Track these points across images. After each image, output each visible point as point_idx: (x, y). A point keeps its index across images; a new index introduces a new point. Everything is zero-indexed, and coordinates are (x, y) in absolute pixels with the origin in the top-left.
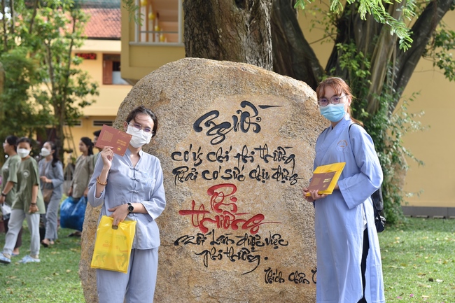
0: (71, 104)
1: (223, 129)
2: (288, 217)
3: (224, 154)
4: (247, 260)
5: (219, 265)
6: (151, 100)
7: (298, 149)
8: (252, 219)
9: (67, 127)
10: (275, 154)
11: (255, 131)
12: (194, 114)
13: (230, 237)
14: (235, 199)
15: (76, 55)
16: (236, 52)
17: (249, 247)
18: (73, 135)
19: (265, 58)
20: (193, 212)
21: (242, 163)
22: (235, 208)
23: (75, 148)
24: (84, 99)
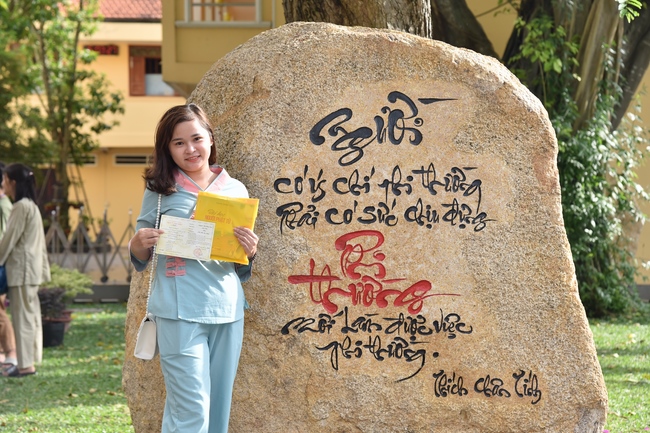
0: (78, 128)
1: (359, 139)
2: (471, 286)
3: (361, 182)
4: (404, 358)
5: (356, 366)
6: (238, 94)
7: (487, 170)
8: (411, 289)
9: (73, 166)
10: (447, 180)
11: (413, 142)
12: (311, 115)
13: (374, 319)
14: (381, 256)
15: (86, 47)
16: (371, 17)
17: (407, 337)
18: (83, 178)
19: (420, 26)
20: (311, 278)
21: (392, 196)
22: (383, 271)
23: (86, 200)
24: (100, 119)
